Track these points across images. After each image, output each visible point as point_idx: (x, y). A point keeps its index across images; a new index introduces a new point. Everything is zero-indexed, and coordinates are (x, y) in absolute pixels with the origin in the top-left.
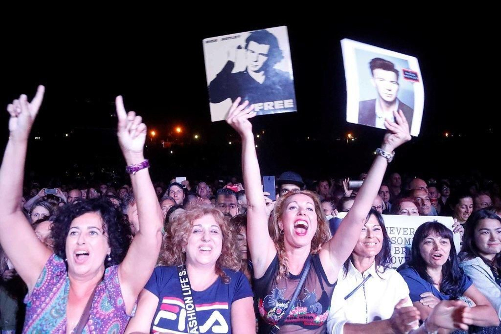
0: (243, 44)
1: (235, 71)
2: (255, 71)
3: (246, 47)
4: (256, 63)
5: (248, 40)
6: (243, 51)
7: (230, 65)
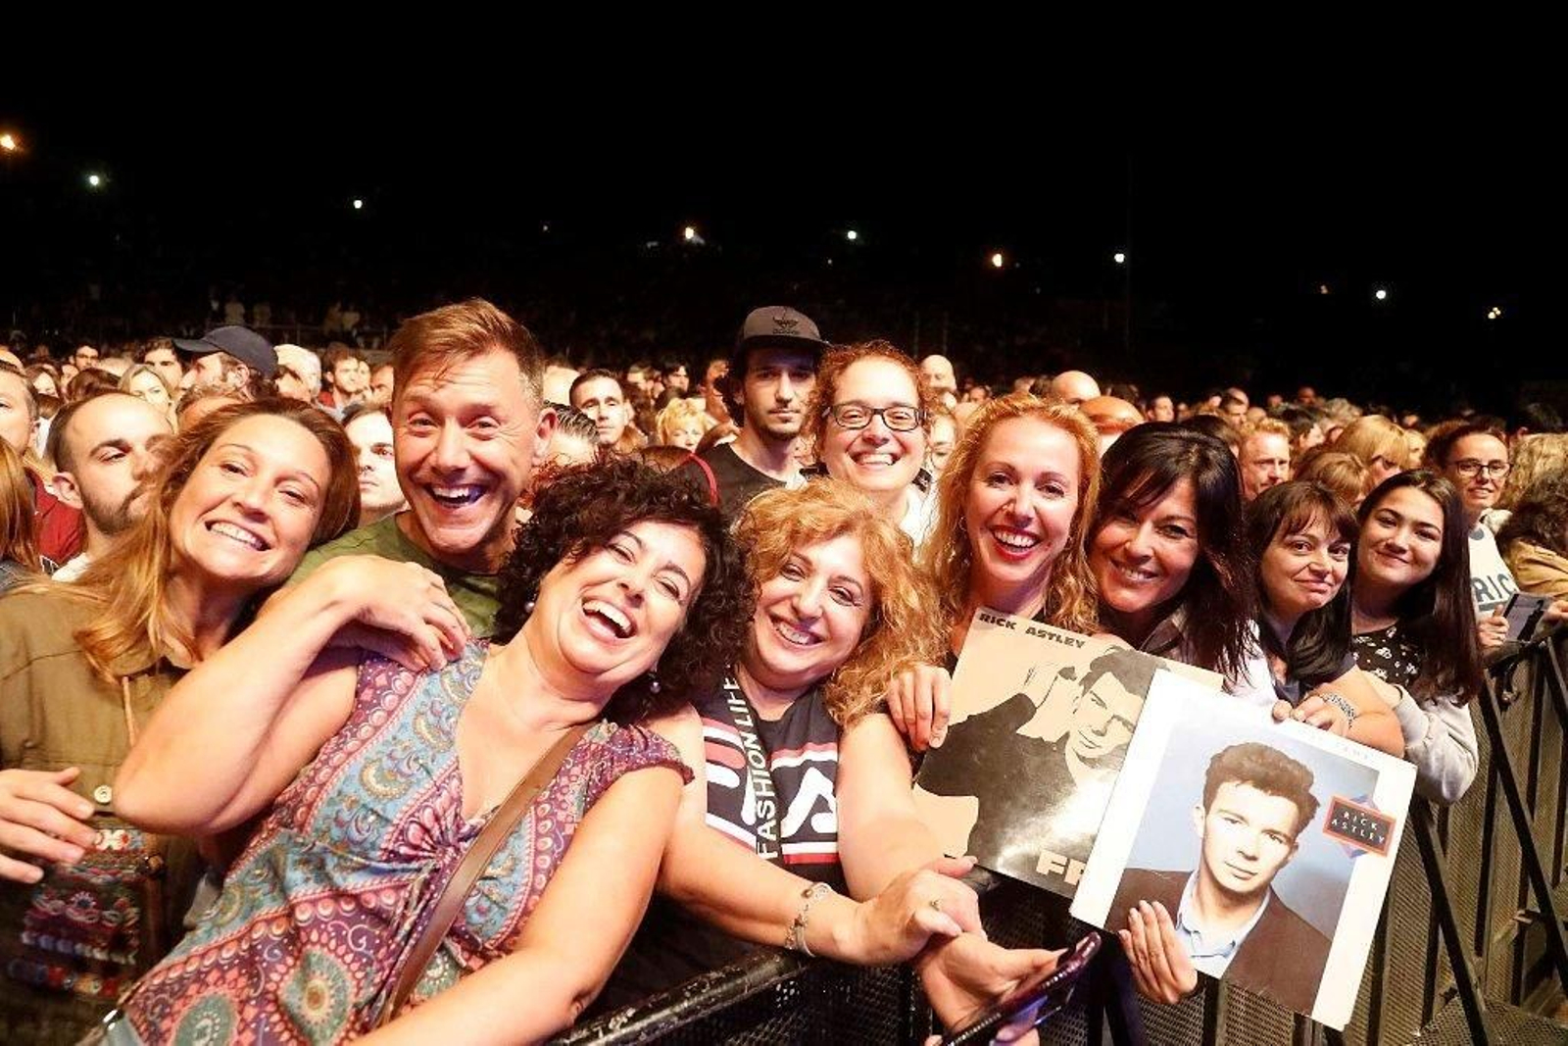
0: (1082, 671)
1: (1028, 730)
2: (1083, 759)
3: (1088, 681)
4: (1098, 740)
5: (1099, 666)
6: (1074, 687)
7: (1020, 708)
